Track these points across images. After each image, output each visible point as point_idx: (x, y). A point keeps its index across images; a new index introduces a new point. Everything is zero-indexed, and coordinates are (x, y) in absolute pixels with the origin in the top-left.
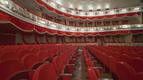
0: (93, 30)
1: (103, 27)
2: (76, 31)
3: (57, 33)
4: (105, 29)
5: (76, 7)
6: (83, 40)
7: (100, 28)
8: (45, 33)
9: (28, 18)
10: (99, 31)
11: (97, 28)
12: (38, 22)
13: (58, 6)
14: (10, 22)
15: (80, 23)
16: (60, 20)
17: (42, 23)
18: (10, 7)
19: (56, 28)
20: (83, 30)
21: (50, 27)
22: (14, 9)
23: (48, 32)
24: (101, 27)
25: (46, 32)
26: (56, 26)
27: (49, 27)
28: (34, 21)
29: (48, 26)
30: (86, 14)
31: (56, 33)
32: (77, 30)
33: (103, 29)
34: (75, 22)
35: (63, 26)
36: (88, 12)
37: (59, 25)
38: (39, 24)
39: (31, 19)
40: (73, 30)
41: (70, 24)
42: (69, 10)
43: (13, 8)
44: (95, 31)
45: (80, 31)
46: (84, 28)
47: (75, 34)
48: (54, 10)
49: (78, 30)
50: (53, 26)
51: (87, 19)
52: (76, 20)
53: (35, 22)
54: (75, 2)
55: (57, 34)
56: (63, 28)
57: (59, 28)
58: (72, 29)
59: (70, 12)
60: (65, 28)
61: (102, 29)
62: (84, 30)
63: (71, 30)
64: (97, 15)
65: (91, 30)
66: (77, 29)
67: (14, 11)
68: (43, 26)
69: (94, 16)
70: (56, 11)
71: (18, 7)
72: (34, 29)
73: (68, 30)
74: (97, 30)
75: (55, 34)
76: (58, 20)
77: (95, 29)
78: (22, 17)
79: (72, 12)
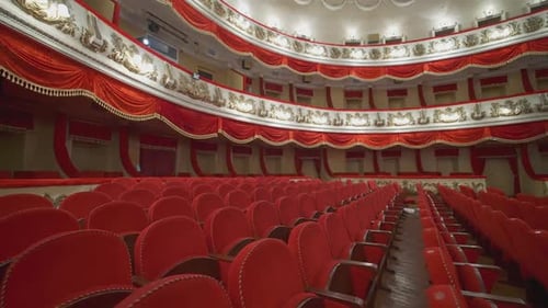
0: (456, 116)
1: (515, 100)
2: (372, 129)
3: (294, 138)
4: (528, 110)
5: (374, 32)
6: (408, 164)
7: (495, 106)
8: (252, 139)
9: (203, 99)
10: (488, 122)
11: (477, 109)
12: (230, 107)
13: (296, 43)
14: (158, 116)
15: (391, 93)
16: (309, 92)
17: (242, 108)
18: (159, 78)
19: (290, 120)
20: (402, 122)
21: (270, 120)
22: (168, 80)
23: (261, 137)
24: (502, 102)
25: (257, 136)
26: (288, 115)
27: (267, 119)
28: (219, 106)
29: (262, 116)
30: (420, 51)
31: (291, 140)
32: (376, 124)
33: (517, 111)
34: (370, 90)
35: (318, 112)
36: (426, 44)
37: (300, 110)
38: (235, 112)
39: (210, 102)
40: (358, 123)
41: (348, 102)
42: (340, 49)
43: (165, 78)
44: (470, 123)
45: (389, 125)
46: (410, 114)
47: (365, 142)
48: (286, 60)
49: (383, 125)
50: (281, 116)
51: (425, 72)
52: (370, 83)
53: (222, 108)
54: (368, 12)
55: (295, 142)
56: (315, 119)
57: (303, 121)
58: (355, 121)
59: (346, 55)
60: (324, 120)
61: (506, 111)
62: (412, 119)
63: (347, 124)
64: (479, 48)
66: (375, 118)
67: (167, 86)
68: (245, 118)
69: (463, 51)
70: (293, 62)
71: (177, 72)
72: (220, 131)
73: (335, 125)
74: (477, 119)
75: (286, 142)
76: (300, 91)
78: (186, 97)
79: (353, 54)
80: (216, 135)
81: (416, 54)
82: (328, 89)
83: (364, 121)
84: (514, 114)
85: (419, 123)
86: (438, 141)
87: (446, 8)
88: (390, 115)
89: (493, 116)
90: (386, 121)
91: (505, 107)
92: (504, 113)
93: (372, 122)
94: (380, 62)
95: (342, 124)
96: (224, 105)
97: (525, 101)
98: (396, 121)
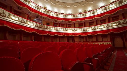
0: (102, 27)
2: (83, 32)
4: (120, 24)
5: (85, 10)
7: (112, 24)
9: (44, 28)
10: (111, 28)
11: (107, 25)
18: (35, 25)
19: (63, 31)
20: (90, 30)
21: (59, 31)
22: (36, 26)
23: (57, 34)
24: (114, 22)
25: (56, 34)
28: (47, 29)
29: (57, 30)
30: (94, 13)
31: (64, 35)
32: (83, 30)
34: (84, 23)
36: (95, 11)
37: (65, 29)
38: (51, 30)
40: (79, 30)
43: (36, 25)
44: (106, 29)
45: (87, 30)
46: (92, 27)
47: (81, 35)
49: (85, 30)
51: (95, 17)
56: (69, 30)
57: (66, 31)
59: (76, 16)
60: (71, 30)
62: (92, 29)
63: (77, 31)
65: (99, 28)
67: (36, 27)
68: (53, 31)
71: (38, 24)
72: (48, 34)
74: (108, 27)
75: (63, 35)
77: (105, 27)
80: (47, 34)
81: (93, 14)
82: (74, 24)
83: (80, 30)
84: (117, 25)
85: (94, 29)
86: (99, 33)
87: (102, 2)
88: (87, 28)
89: (111, 26)
90: (86, 29)
91: (115, 24)
92: (114, 25)
93: (82, 30)
94: (85, 17)
95: (75, 31)
96: (48, 29)
97: (120, 22)
98: (88, 29)
